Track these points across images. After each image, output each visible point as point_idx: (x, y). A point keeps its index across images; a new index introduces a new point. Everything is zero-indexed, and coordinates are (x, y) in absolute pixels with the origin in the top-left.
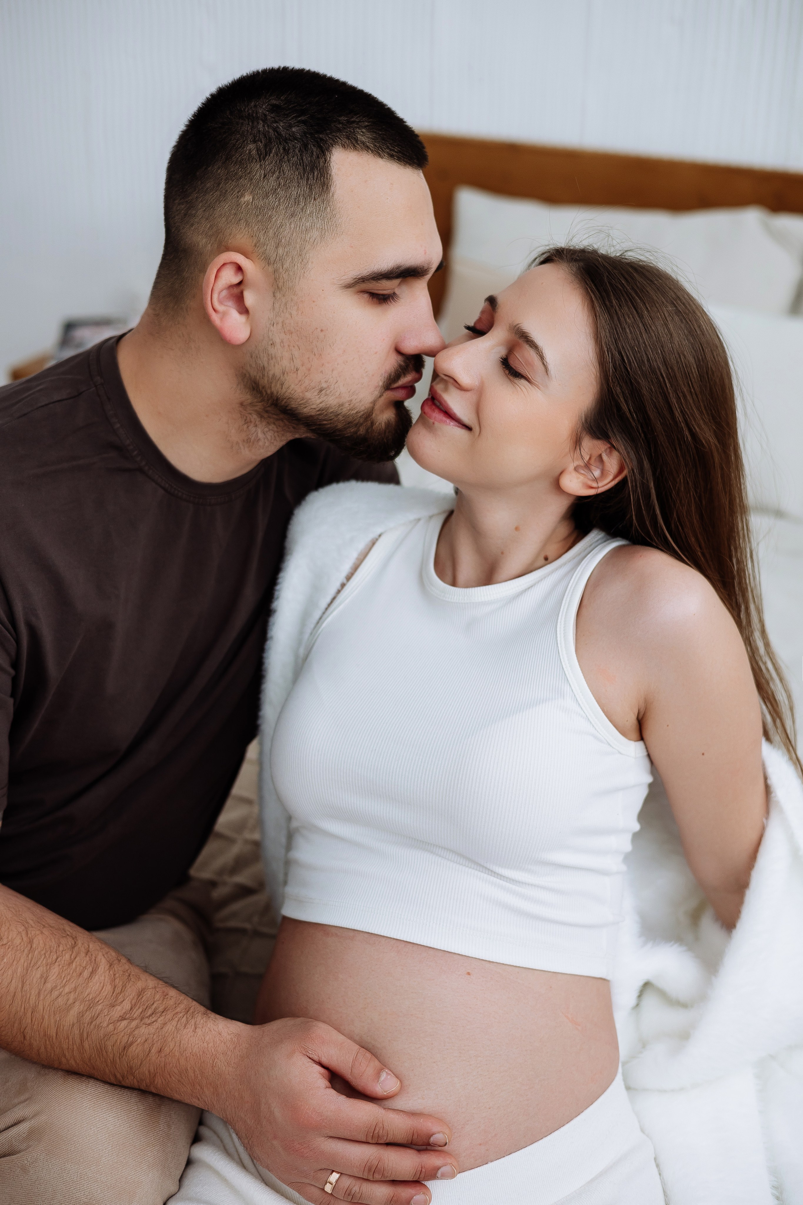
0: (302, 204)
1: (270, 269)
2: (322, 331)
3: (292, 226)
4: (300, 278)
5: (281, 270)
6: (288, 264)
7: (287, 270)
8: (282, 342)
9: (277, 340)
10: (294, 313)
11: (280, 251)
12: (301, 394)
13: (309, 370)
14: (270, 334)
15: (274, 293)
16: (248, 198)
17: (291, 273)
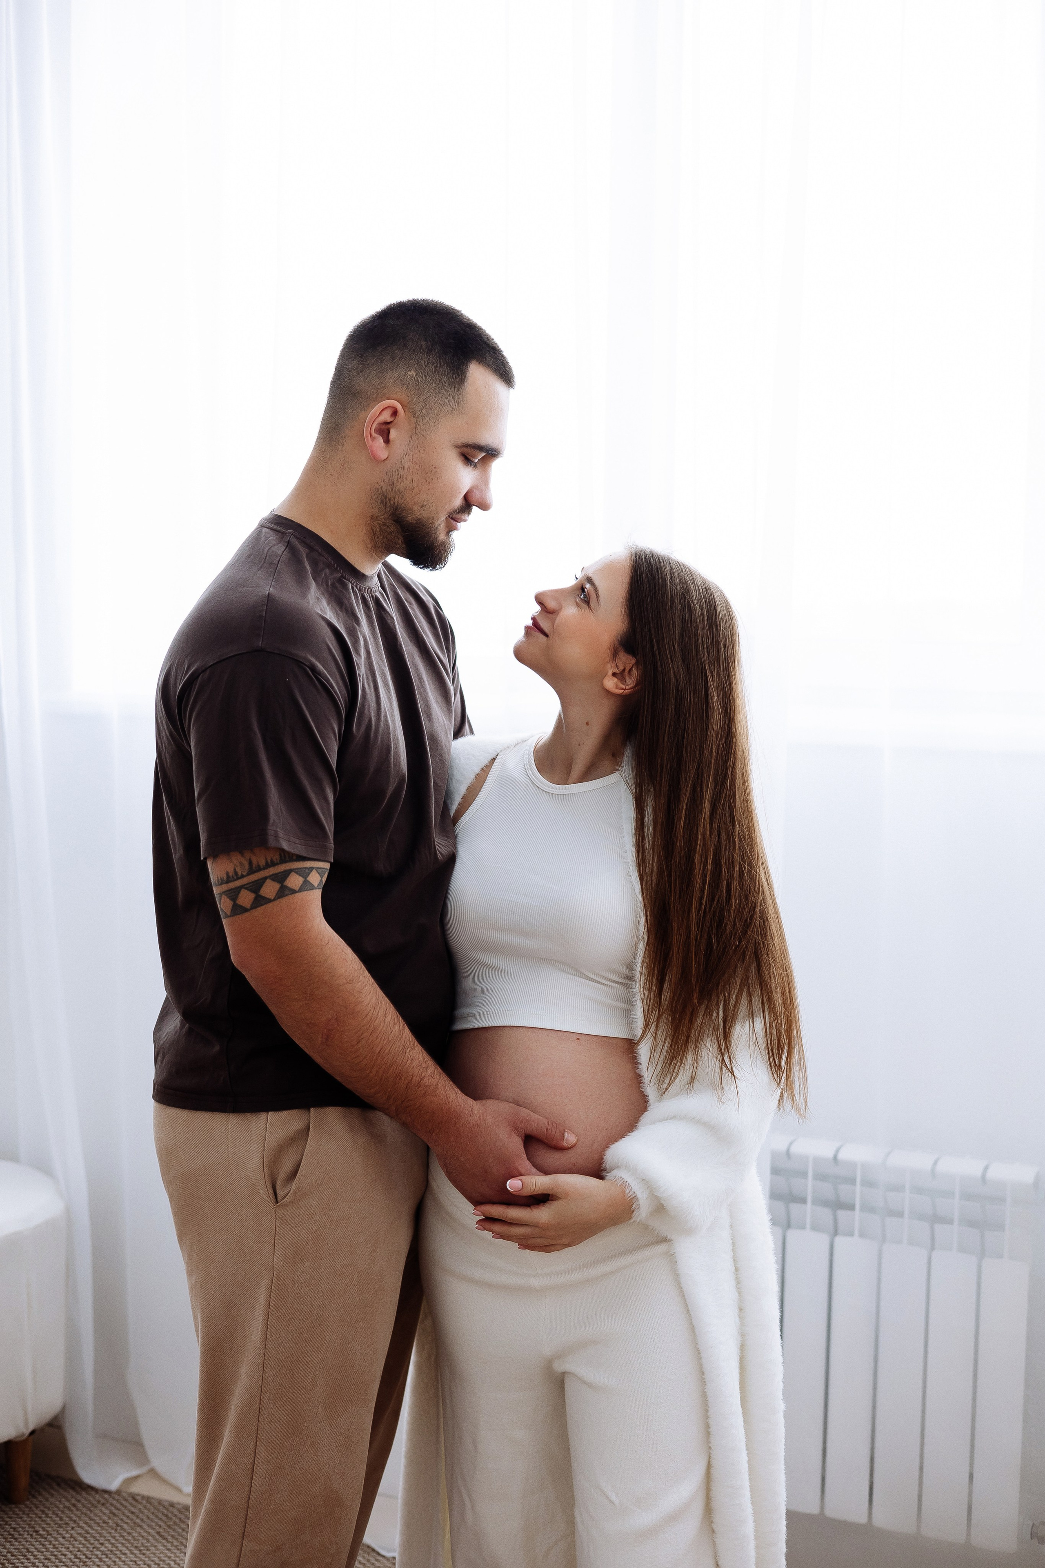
0: (446, 387)
1: (414, 420)
2: (435, 468)
3: (437, 398)
4: (431, 432)
5: (421, 423)
6: (426, 421)
7: (425, 424)
8: (409, 467)
9: (406, 466)
10: (422, 452)
11: (424, 411)
12: (410, 506)
13: (420, 491)
14: (403, 460)
15: (411, 435)
16: (413, 373)
17: (427, 427)
